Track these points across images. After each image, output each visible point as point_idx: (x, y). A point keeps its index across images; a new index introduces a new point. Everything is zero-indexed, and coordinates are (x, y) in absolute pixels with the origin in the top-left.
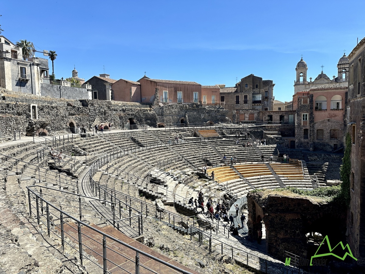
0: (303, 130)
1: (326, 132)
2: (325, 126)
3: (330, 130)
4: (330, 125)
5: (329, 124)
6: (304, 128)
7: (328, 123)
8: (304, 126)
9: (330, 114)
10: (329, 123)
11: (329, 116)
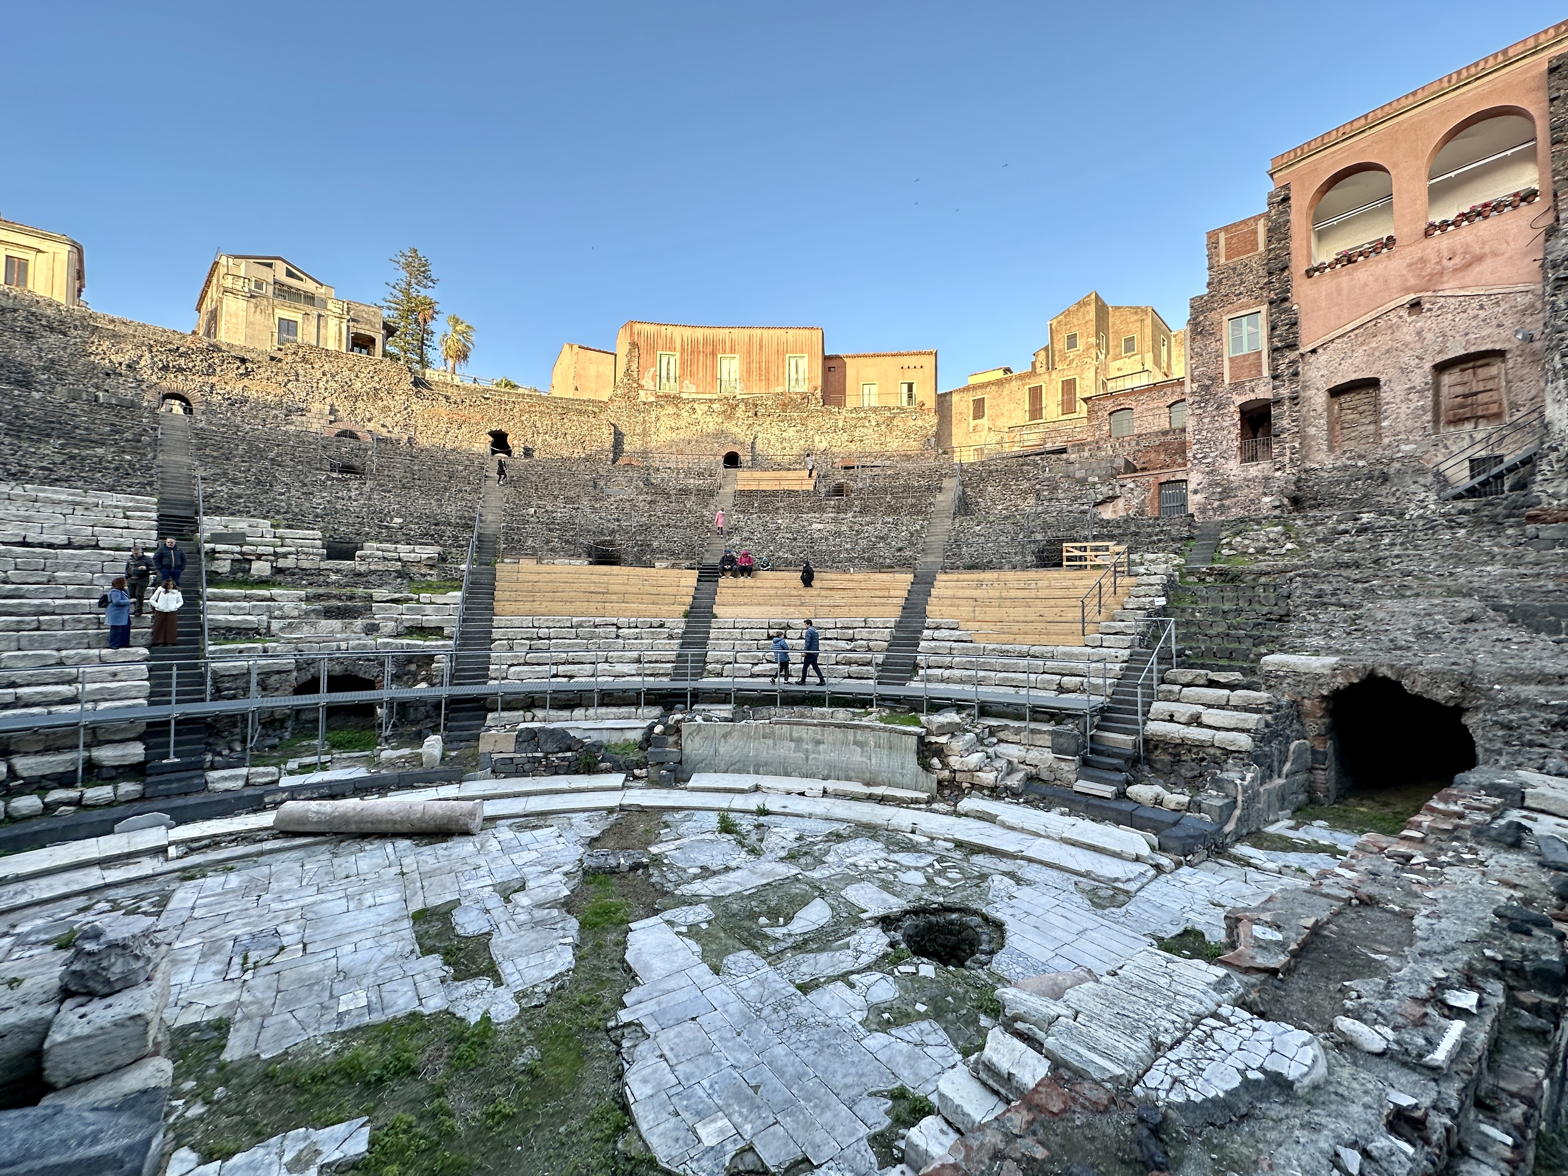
0: (1232, 408)
1: (1400, 389)
2: (1388, 351)
3: (1428, 366)
4: (1430, 336)
5: (1419, 333)
6: (1239, 400)
7: (1409, 326)
8: (1237, 386)
9: (1423, 261)
10: (1421, 322)
11: (1412, 282)
